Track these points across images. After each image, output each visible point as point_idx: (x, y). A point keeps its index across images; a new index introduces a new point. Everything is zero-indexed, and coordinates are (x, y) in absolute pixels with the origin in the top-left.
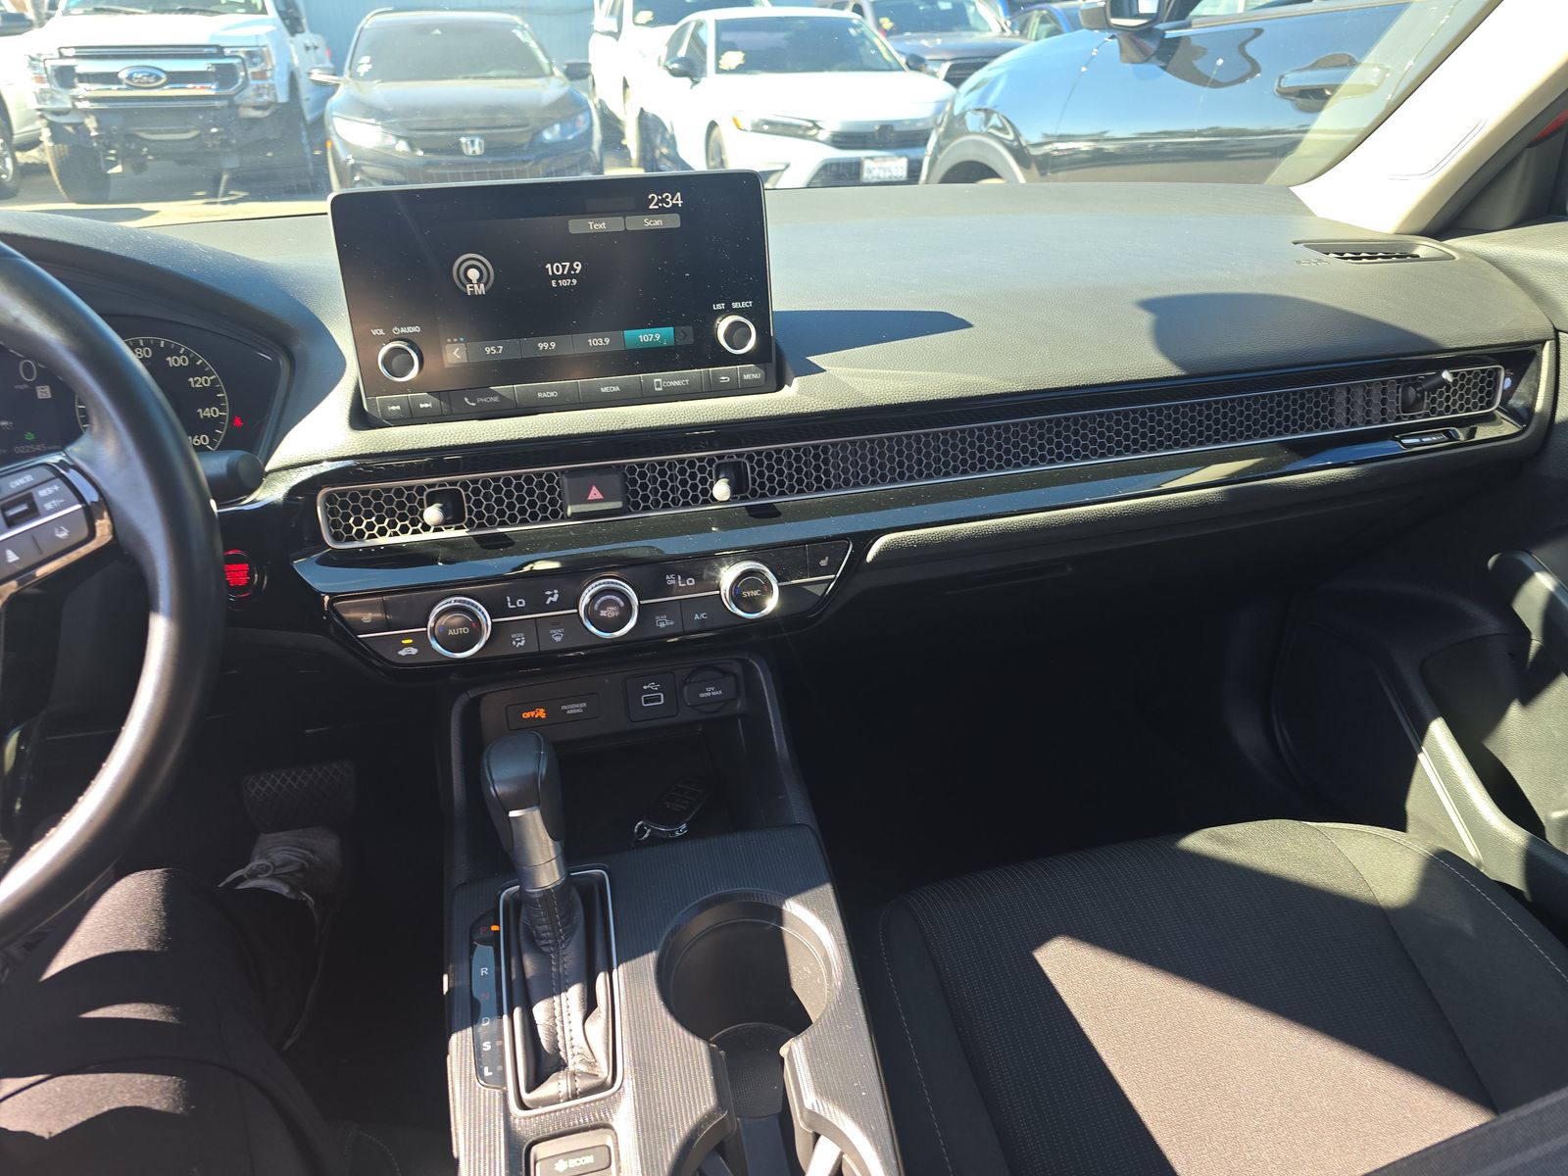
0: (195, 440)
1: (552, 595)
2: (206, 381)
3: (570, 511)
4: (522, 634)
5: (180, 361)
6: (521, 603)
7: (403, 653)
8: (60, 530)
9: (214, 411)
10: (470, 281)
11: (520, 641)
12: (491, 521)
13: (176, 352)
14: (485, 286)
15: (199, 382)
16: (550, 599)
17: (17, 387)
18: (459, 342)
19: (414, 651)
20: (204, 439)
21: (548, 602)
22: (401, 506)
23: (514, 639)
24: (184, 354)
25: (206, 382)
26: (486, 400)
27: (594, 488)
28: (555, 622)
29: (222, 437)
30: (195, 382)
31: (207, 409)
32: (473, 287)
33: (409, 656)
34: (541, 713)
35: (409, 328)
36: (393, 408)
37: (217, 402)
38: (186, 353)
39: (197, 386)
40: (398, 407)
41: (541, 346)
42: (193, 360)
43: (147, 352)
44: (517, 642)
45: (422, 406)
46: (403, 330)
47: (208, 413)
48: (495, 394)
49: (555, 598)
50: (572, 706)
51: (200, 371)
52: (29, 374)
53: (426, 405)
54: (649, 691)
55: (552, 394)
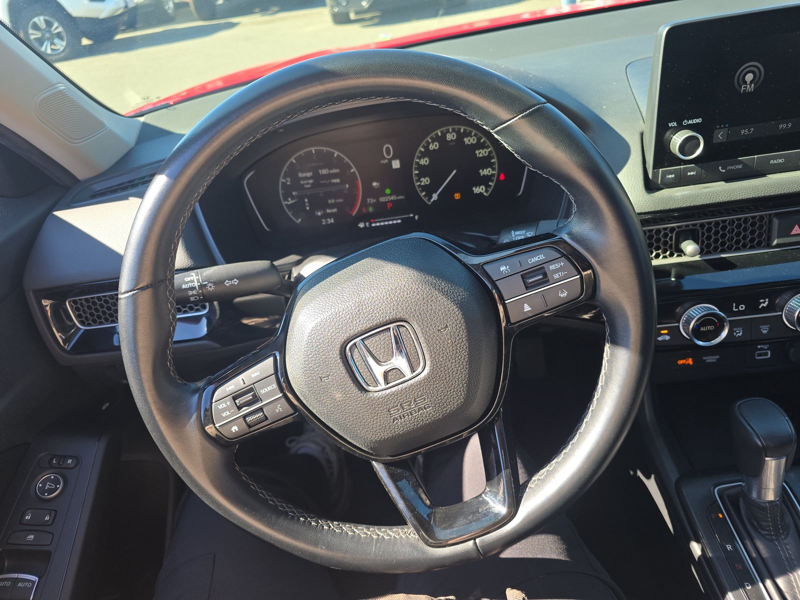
0: (477, 189)
1: (764, 302)
3: (775, 242)
4: (741, 328)
5: (472, 140)
6: (742, 307)
7: (660, 339)
8: (562, 292)
9: (489, 171)
10: (745, 82)
11: (739, 333)
12: (715, 250)
13: (469, 135)
14: (754, 85)
16: (762, 305)
17: (382, 162)
18: (725, 127)
19: (667, 338)
20: (482, 188)
21: (760, 307)
22: (658, 240)
23: (735, 331)
24: (474, 136)
25: (486, 153)
26: (733, 167)
27: (797, 226)
28: (765, 321)
29: (492, 187)
30: (480, 153)
31: (485, 170)
32: (746, 87)
33: (664, 341)
34: (690, 361)
35: (694, 120)
36: (670, 176)
37: (491, 165)
38: (476, 135)
39: (480, 155)
40: (673, 176)
41: (781, 126)
42: (479, 139)
43: (453, 136)
44: (737, 333)
45: (689, 174)
46: (690, 122)
47: (485, 172)
48: (740, 162)
49: (765, 305)
50: (710, 357)
51: (483, 146)
52: (388, 153)
53: (692, 173)
54: (762, 349)
55: (780, 161)
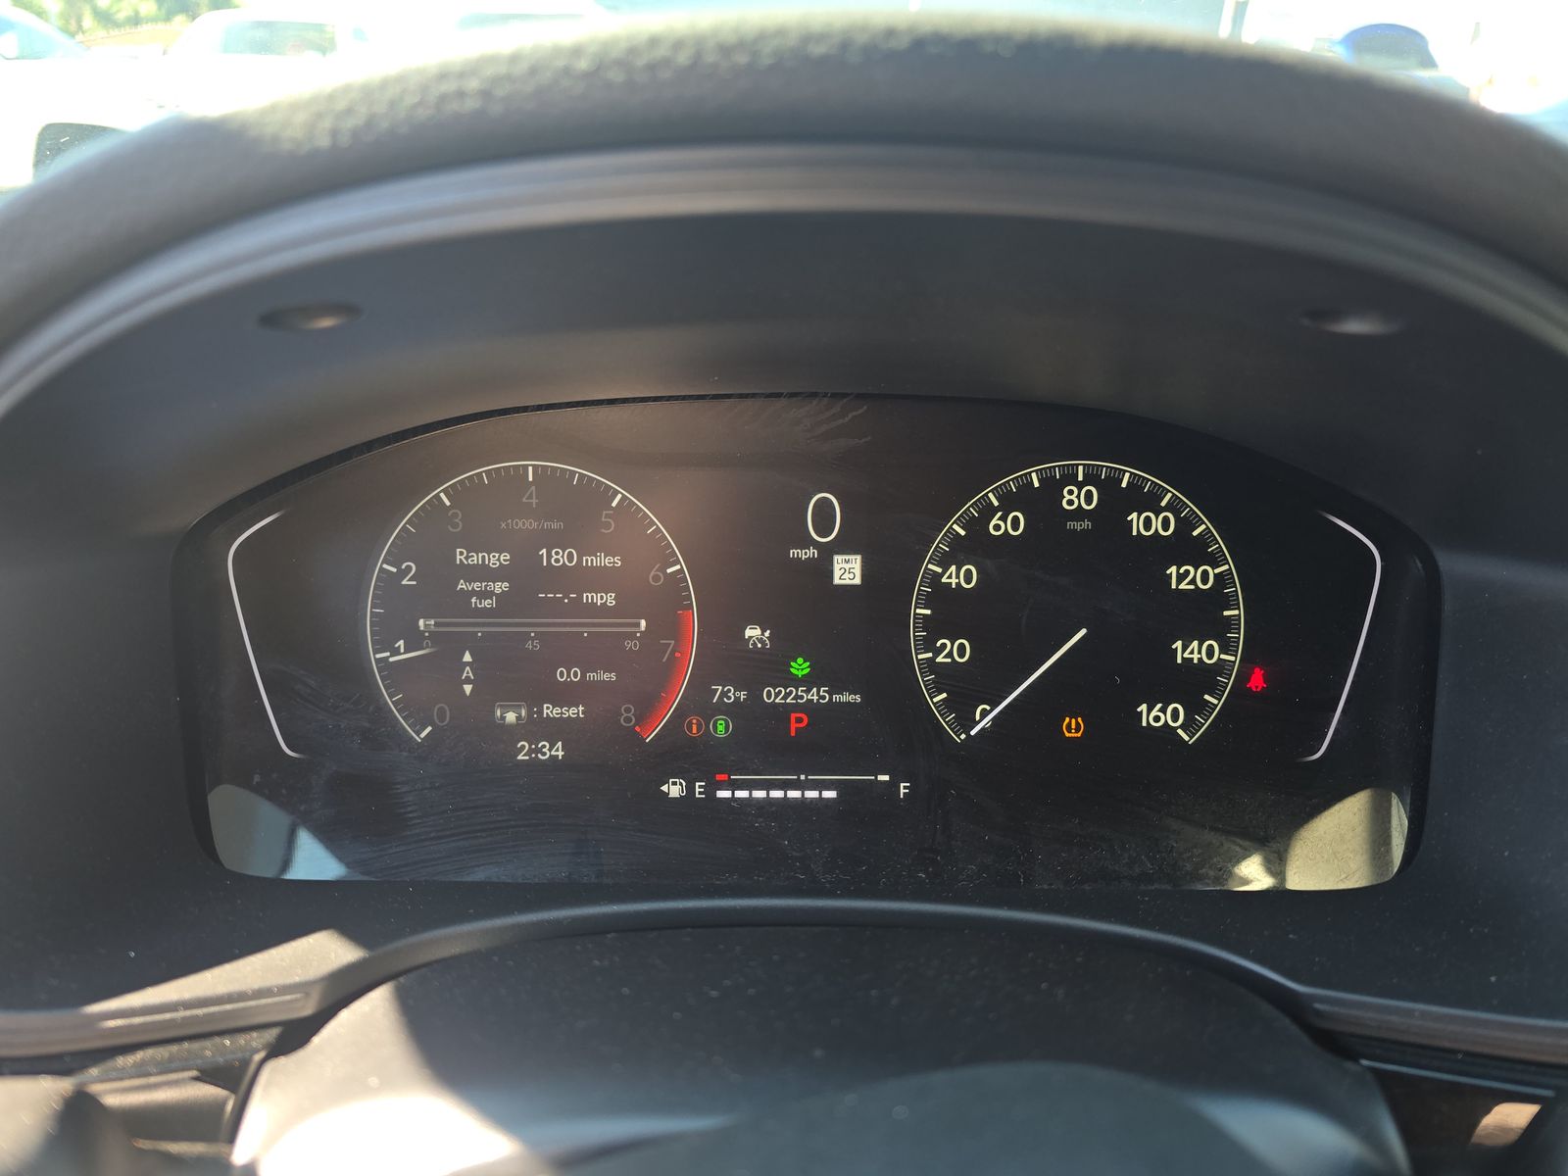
0: (1154, 713)
2: (1205, 577)
5: (1157, 524)
9: (1210, 649)
13: (1149, 502)
15: (1187, 578)
17: (794, 553)
20: (1175, 712)
24: (1169, 507)
25: (1205, 580)
29: (1214, 714)
30: (1181, 578)
31: (1195, 644)
37: (1219, 630)
38: (1174, 507)
39: (1182, 586)
42: (1185, 525)
43: (1089, 497)
47: (1193, 652)
51: (1196, 552)
52: (824, 523)
